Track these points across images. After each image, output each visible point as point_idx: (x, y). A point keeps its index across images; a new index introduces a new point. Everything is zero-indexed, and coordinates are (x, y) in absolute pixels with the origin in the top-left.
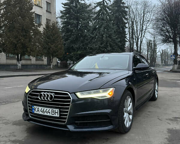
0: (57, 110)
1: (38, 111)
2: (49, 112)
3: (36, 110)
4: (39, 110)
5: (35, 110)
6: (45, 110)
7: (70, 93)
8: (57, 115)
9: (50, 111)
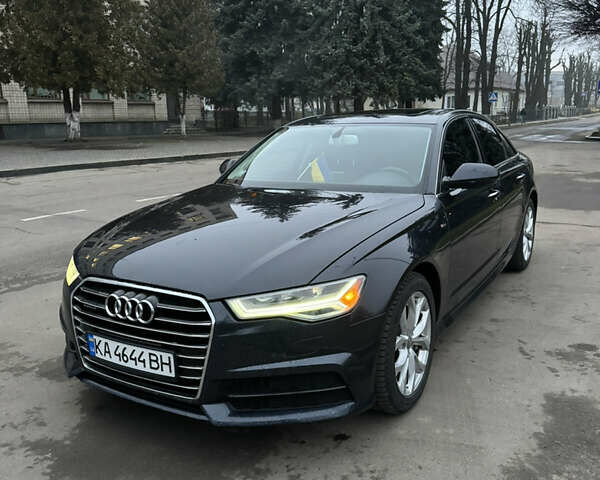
0: (166, 356)
1: (106, 352)
2: (142, 359)
3: (102, 347)
4: (109, 350)
5: (97, 347)
6: (128, 353)
7: (208, 302)
8: (168, 372)
9: (145, 357)
